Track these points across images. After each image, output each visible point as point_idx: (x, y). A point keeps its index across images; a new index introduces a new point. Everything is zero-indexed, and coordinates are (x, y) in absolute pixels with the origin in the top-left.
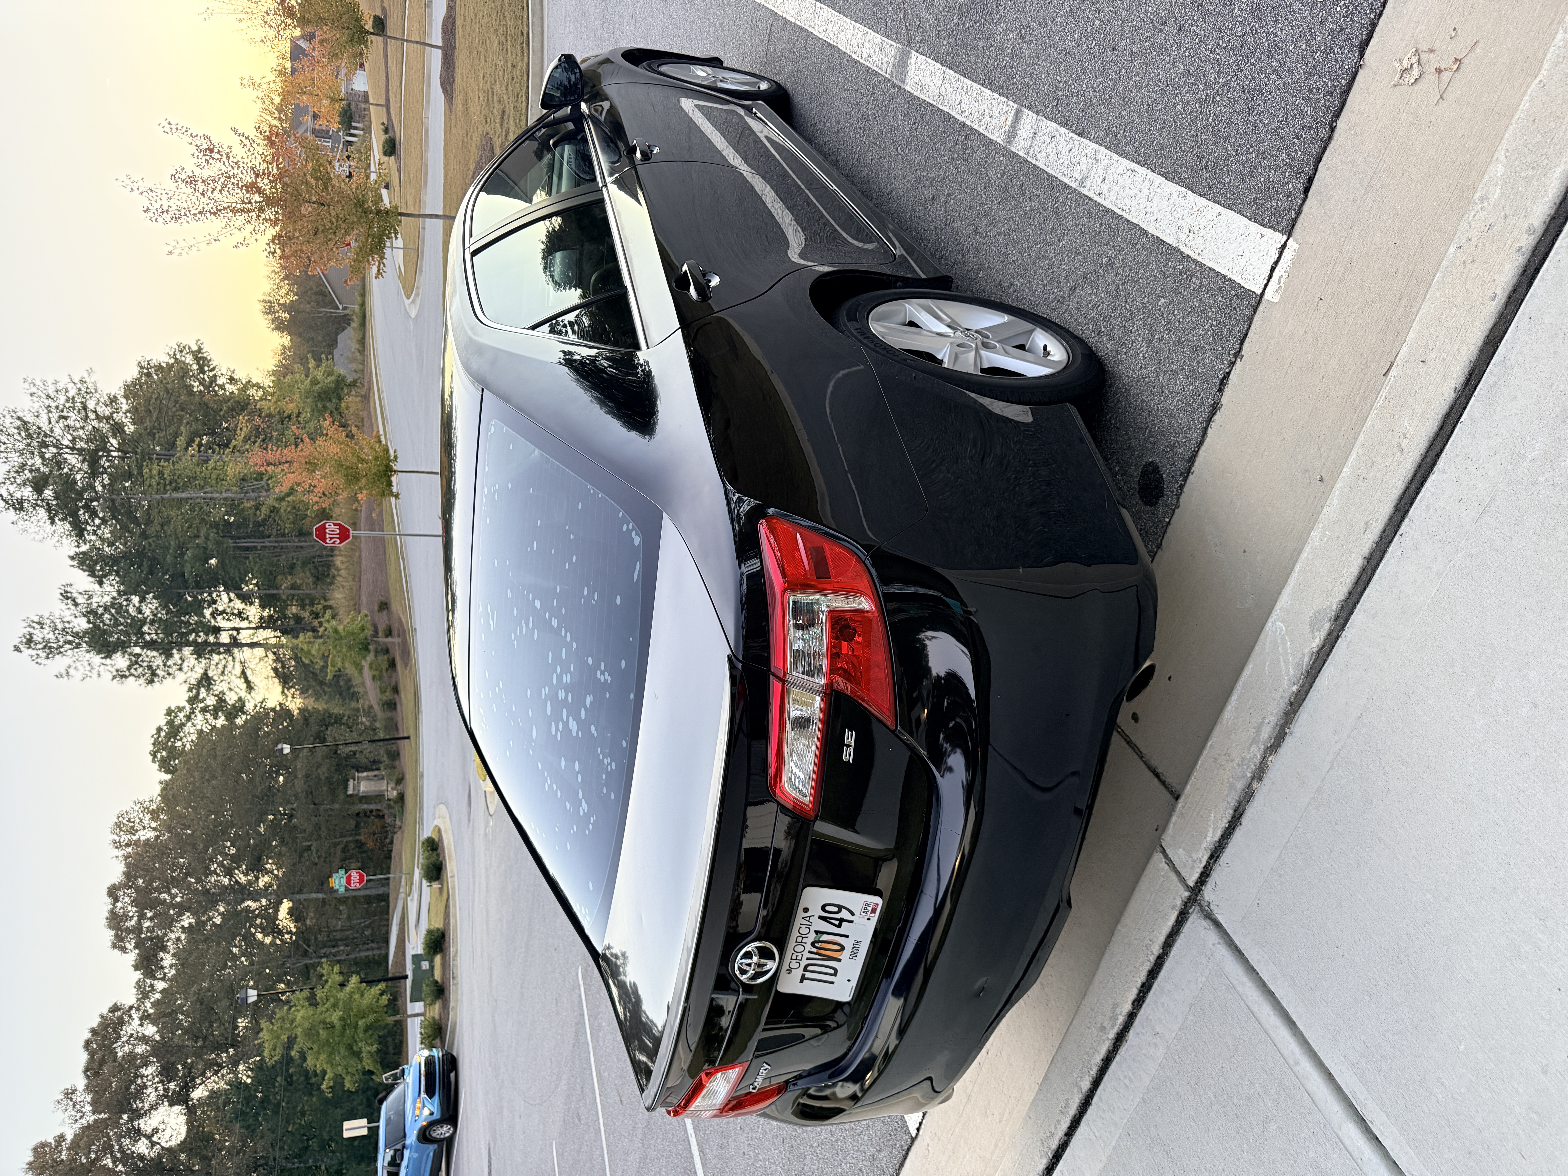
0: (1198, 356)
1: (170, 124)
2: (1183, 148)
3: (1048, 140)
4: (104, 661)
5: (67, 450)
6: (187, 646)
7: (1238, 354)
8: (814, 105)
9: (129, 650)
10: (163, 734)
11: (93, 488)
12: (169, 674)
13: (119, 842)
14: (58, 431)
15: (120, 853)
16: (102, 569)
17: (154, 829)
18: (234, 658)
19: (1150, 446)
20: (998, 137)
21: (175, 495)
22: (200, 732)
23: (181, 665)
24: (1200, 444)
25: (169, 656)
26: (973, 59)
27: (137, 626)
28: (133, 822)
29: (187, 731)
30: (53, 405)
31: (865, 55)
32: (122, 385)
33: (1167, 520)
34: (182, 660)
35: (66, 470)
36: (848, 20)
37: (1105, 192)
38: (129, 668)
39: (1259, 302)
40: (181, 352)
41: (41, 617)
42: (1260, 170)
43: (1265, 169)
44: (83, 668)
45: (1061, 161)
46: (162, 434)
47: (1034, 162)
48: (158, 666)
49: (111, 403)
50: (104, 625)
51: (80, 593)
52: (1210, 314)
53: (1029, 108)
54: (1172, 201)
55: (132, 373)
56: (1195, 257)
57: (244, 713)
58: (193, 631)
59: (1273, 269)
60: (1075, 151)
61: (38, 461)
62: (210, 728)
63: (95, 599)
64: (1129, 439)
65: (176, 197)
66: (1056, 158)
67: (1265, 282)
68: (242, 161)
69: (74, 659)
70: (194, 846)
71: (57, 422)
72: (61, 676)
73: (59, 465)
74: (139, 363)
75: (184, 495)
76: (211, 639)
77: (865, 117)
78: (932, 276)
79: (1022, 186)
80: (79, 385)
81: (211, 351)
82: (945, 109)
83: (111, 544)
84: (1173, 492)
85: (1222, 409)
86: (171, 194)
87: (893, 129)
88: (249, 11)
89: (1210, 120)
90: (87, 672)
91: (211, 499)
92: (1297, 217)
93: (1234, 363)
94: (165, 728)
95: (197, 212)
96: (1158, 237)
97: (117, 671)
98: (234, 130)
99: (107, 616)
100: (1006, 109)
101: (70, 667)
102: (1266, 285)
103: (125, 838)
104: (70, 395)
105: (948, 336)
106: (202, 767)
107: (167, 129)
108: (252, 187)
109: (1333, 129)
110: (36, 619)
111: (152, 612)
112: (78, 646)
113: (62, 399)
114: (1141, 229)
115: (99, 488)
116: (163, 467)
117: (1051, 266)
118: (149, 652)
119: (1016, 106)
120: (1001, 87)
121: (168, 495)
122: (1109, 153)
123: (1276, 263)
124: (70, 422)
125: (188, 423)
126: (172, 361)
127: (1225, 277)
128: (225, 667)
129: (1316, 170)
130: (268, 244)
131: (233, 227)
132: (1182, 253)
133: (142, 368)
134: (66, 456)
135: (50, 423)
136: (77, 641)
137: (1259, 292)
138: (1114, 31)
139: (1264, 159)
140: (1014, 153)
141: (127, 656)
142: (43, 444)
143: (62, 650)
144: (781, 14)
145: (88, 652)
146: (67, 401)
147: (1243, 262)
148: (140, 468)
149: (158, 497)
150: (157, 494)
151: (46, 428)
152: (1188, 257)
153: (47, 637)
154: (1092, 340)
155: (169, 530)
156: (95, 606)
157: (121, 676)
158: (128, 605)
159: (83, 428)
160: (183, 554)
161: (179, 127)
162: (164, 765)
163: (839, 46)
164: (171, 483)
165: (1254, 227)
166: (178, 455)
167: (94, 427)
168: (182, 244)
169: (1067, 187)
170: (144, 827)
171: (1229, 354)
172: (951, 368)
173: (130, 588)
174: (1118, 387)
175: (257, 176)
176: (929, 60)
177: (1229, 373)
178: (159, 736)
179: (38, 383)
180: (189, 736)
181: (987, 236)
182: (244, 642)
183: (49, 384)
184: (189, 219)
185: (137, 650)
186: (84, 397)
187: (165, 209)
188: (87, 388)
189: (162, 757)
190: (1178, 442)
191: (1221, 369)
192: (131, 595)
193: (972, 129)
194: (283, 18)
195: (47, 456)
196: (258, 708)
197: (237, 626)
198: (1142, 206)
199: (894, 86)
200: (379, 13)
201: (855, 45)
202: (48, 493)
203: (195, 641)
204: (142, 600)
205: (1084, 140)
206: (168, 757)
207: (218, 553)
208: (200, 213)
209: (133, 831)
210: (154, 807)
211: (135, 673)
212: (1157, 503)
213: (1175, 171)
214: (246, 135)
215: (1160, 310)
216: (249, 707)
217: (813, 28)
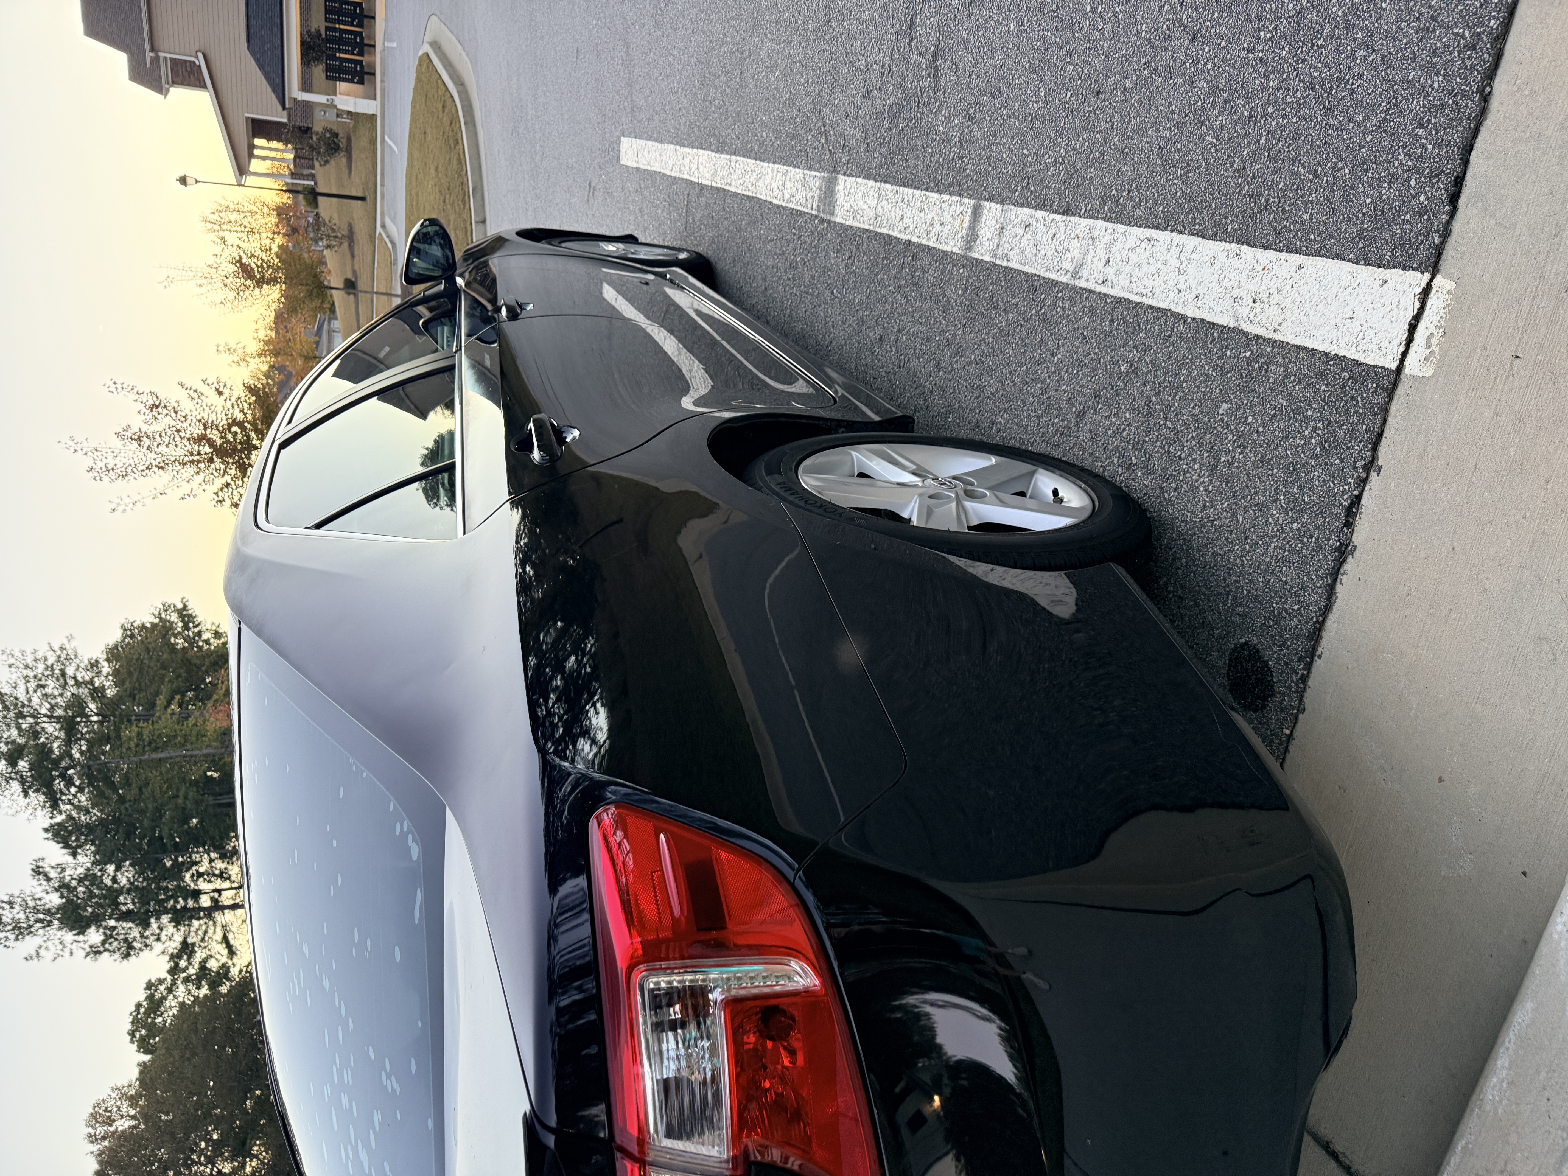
0: (1300, 478)
1: (115, 383)
2: (1224, 191)
3: (1021, 232)
4: (76, 938)
5: (45, 719)
6: (164, 914)
7: (1371, 465)
8: (738, 266)
9: (104, 924)
10: (142, 1010)
11: (71, 756)
12: (146, 946)
13: (95, 1135)
14: (36, 700)
15: (95, 1148)
16: (77, 840)
17: (133, 1117)
18: (215, 923)
19: (1238, 619)
20: (953, 246)
21: (154, 756)
22: (182, 1005)
23: (159, 934)
24: (1327, 610)
25: (146, 925)
26: (911, 163)
27: (112, 895)
28: (110, 1111)
29: (168, 1005)
30: (31, 674)
31: (787, 196)
32: (103, 648)
33: (1287, 732)
34: (161, 929)
35: (42, 740)
36: (765, 164)
37: (1111, 277)
38: (103, 943)
39: (1395, 384)
40: (166, 611)
41: (12, 896)
42: (1361, 189)
43: (1370, 185)
44: (54, 947)
45: (1043, 253)
46: (143, 694)
47: (1005, 264)
48: (134, 939)
49: (92, 667)
50: (78, 898)
51: (53, 867)
52: (1310, 413)
53: (991, 199)
54: (1216, 267)
55: (115, 636)
56: (1270, 335)
57: (228, 979)
58: (172, 897)
59: (1412, 328)
60: (1061, 236)
61: (14, 732)
62: (192, 999)
63: (68, 872)
64: (1203, 611)
65: (122, 454)
66: (1034, 251)
67: (1402, 349)
68: (189, 413)
69: (45, 938)
70: (173, 1135)
71: (35, 691)
72: (31, 957)
73: (36, 735)
74: (123, 626)
75: (162, 755)
76: (191, 903)
77: (793, 267)
78: (885, 418)
79: (992, 297)
80: (59, 653)
81: (196, 608)
82: (884, 231)
83: (87, 812)
84: (1290, 687)
85: (1357, 554)
86: (117, 452)
87: (825, 270)
88: (208, 276)
89: (1263, 141)
90: (58, 952)
91: (191, 756)
92: (1443, 242)
93: (1365, 481)
94: (145, 1003)
95: (144, 468)
96: (1203, 320)
97: (91, 947)
98: (182, 385)
99: (81, 889)
100: (959, 209)
101: (40, 947)
102: (1404, 354)
103: (101, 1130)
104: (49, 663)
105: (916, 486)
106: (181, 1044)
107: (113, 389)
108: (202, 439)
109: (1485, 99)
110: (6, 899)
111: (129, 880)
112: (50, 924)
113: (41, 667)
114: (1174, 314)
115: (77, 755)
116: (142, 727)
117: (1044, 391)
118: (125, 924)
119: (972, 202)
120: (951, 185)
121: (146, 757)
122: (1110, 225)
123: (1417, 317)
124: (48, 690)
125: (170, 681)
126: (157, 620)
127: (1326, 354)
128: (206, 932)
129: (1466, 163)
130: (217, 494)
131: (180, 480)
132: (1246, 334)
133: (125, 630)
134: (43, 725)
135: (28, 693)
136: (48, 918)
137: (1393, 366)
138: (1095, 70)
139: (1367, 171)
140: (977, 260)
141: (101, 930)
142: (21, 715)
143: (32, 930)
144: (696, 181)
145: (60, 929)
146: (46, 669)
147: (1355, 326)
148: (118, 730)
149: (135, 759)
150: (135, 756)
151: (23, 697)
152: (1257, 337)
153: (17, 917)
154: (1121, 477)
155: (147, 792)
156: (68, 878)
157: (95, 952)
158: (103, 875)
159: (61, 695)
160: (161, 816)
161: (125, 386)
162: (144, 1046)
163: (758, 196)
164: (150, 743)
165: (1367, 274)
166: (157, 714)
167: (73, 694)
168: (127, 500)
169: (1055, 283)
170: (122, 1116)
171: (1355, 468)
172: (923, 526)
173: (104, 857)
174: (1171, 539)
175: (205, 427)
176: (860, 180)
177: (1359, 497)
178: (139, 1013)
179: (17, 653)
180: (171, 1008)
181: (953, 369)
182: (226, 903)
183: (28, 653)
184: (136, 476)
185: (112, 923)
186: (63, 664)
187: (110, 467)
188: (67, 654)
189: (141, 1035)
190: (1286, 610)
191: (1344, 492)
192: (106, 864)
193: (919, 245)
194: (242, 280)
195: (24, 726)
196: (243, 973)
197: (219, 887)
198: (1171, 283)
199: (822, 221)
200: (349, 276)
201: (775, 189)
202: (23, 765)
203: (174, 907)
204: (118, 868)
205: (1072, 219)
206: (147, 1035)
207: (197, 813)
208: (147, 468)
209: (110, 1121)
210: (133, 1092)
211: (110, 948)
212: (1264, 707)
213: (1217, 224)
214: (194, 388)
215: (1222, 420)
216: (234, 972)
217: (730, 185)
